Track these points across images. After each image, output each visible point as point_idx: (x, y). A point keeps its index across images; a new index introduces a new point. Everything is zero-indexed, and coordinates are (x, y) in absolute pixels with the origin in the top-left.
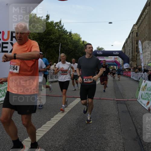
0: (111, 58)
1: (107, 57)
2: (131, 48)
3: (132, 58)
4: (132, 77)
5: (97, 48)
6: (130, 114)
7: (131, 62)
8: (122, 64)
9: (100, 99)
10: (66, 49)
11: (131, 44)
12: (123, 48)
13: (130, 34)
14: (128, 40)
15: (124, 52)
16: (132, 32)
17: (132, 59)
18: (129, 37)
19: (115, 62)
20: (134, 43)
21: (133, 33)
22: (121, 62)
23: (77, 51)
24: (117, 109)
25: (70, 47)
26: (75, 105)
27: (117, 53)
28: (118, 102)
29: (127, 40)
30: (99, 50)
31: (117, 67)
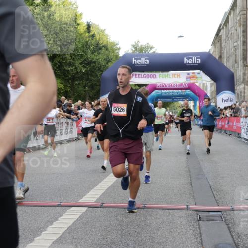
0: (178, 76)
1: (165, 74)
2: (239, 43)
3: (244, 75)
4: (243, 135)
5: (134, 46)
7: (242, 86)
8: (212, 93)
9: (144, 208)
11: (240, 30)
12: (214, 43)
14: (231, 17)
15: (217, 58)
18: (234, 6)
19: (191, 87)
26: (63, 230)
27: (197, 61)
28: (200, 216)
29: (228, 18)
30: (140, 50)
31: (198, 102)
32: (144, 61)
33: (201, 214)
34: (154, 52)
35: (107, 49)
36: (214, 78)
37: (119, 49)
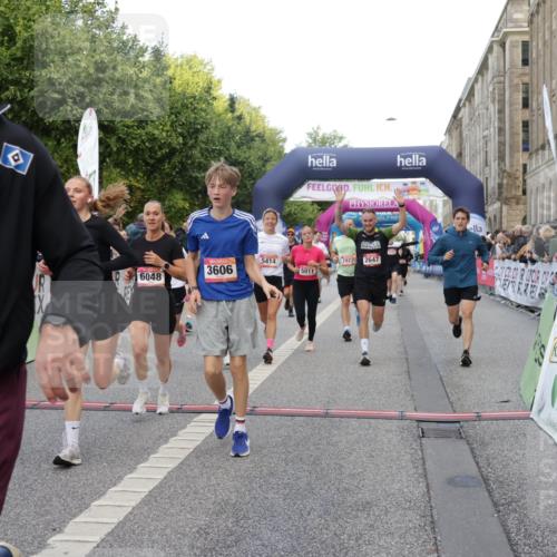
0: (387, 187)
1: (365, 183)
2: (493, 131)
3: (500, 186)
4: (499, 290)
5: (310, 135)
6: (490, 492)
7: (497, 205)
8: (445, 218)
9: (326, 415)
10: (136, 143)
11: (493, 109)
12: (449, 131)
13: (490, 49)
14: (478, 87)
15: (454, 156)
16: (499, 42)
17: (500, 193)
18: (484, 66)
19: (409, 207)
20: (511, 105)
21: (503, 45)
22: (440, 210)
23: (196, 152)
24: (420, 471)
25: (156, 132)
26: (187, 452)
27: (418, 161)
28: (424, 429)
29: (472, 88)
30: (322, 143)
31: (421, 234)
32: (328, 162)
33: (424, 425)
34: (346, 146)
35: (263, 141)
36: (449, 190)
37: (284, 140)
